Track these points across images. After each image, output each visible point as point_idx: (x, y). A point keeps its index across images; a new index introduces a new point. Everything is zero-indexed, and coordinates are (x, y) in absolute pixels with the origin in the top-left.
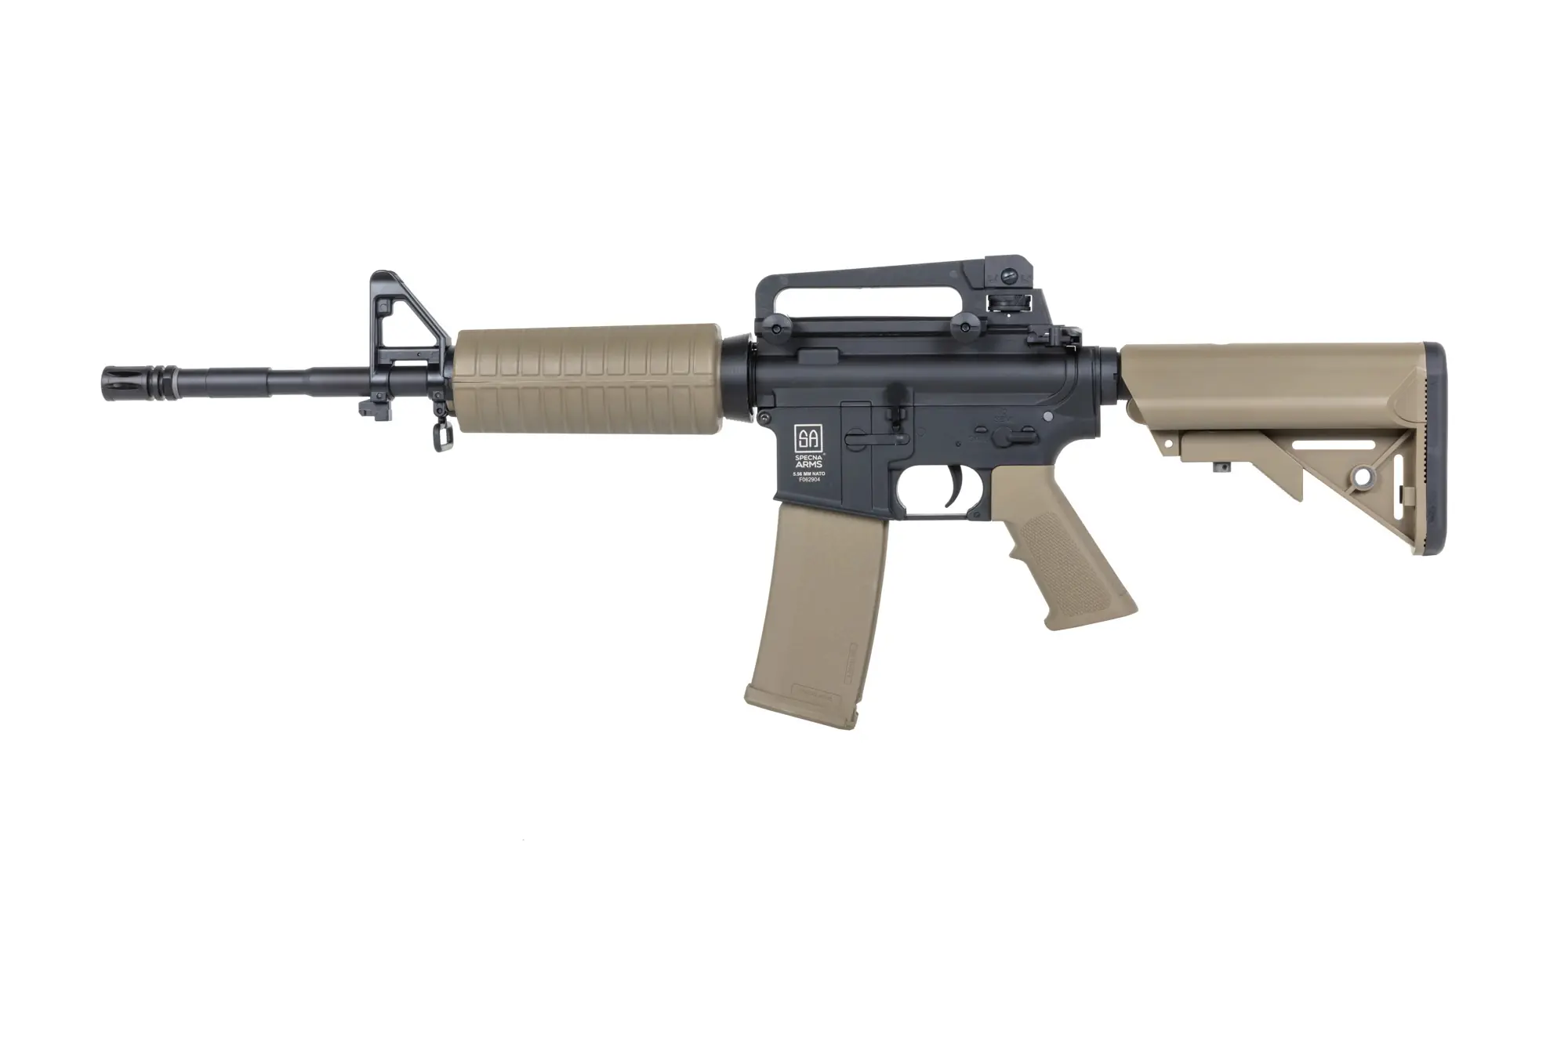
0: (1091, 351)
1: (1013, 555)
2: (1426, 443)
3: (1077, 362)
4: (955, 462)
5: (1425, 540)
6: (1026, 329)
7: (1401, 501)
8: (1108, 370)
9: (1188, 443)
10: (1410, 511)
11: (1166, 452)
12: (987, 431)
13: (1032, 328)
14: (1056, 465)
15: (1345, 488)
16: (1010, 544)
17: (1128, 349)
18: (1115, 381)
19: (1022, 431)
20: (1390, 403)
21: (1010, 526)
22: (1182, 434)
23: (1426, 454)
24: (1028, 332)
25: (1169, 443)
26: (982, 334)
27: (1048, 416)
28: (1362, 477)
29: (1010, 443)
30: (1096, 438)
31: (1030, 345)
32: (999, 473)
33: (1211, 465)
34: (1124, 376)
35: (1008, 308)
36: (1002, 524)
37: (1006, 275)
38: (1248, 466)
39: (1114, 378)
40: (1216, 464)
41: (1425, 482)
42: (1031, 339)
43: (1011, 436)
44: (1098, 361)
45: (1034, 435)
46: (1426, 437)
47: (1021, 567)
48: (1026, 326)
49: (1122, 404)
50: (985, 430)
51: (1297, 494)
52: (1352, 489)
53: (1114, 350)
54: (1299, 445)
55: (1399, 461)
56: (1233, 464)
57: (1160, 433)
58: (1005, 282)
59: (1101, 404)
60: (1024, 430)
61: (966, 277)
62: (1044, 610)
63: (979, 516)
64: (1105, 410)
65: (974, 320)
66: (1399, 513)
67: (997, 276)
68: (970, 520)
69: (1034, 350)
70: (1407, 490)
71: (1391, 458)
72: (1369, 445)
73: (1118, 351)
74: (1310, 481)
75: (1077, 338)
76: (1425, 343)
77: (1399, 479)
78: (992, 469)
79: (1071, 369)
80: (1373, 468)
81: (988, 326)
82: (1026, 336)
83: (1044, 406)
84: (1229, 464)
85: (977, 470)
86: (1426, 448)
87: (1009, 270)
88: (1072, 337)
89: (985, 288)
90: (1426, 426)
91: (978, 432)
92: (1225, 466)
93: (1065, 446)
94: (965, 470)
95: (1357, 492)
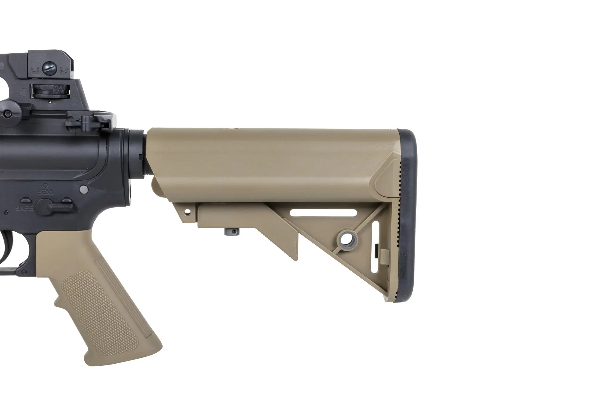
0: (121, 134)
1: (58, 304)
2: (399, 214)
3: (107, 143)
4: (6, 228)
5: (397, 293)
6: (65, 114)
7: (376, 256)
8: (135, 150)
9: (203, 213)
10: (384, 268)
11: (185, 219)
12: (31, 202)
13: (70, 113)
14: (93, 228)
15: (332, 249)
16: (55, 295)
17: (153, 131)
18: (141, 161)
19: (62, 203)
20: (372, 182)
21: (54, 282)
22: (197, 205)
23: (399, 223)
24: (66, 117)
25: (188, 211)
26: (24, 119)
27: (84, 189)
28: (346, 239)
29: (50, 213)
30: (127, 207)
31: (67, 127)
32: (42, 237)
33: (223, 230)
34: (148, 157)
35: (51, 96)
36: (47, 280)
37: (47, 67)
38: (254, 232)
39: (140, 158)
40: (227, 230)
41: (398, 246)
42: (69, 123)
43: (50, 206)
44: (126, 145)
45: (71, 206)
46: (399, 210)
47: (64, 314)
48: (65, 111)
49: (148, 178)
50: (29, 201)
51: (293, 254)
52: (338, 250)
53: (142, 131)
54: (295, 213)
55: (376, 226)
56: (241, 230)
57: (180, 205)
58: (46, 73)
59: (130, 178)
60: (63, 201)
61: (11, 67)
62: (85, 349)
63: (26, 272)
64: (134, 183)
65: (16, 108)
66: (375, 268)
67: (38, 68)
68: (18, 276)
69: (72, 133)
70: (382, 251)
71: (370, 225)
72: (352, 213)
73: (145, 133)
74: (303, 242)
75: (108, 124)
76: (399, 130)
77: (375, 239)
78: (37, 234)
79: (103, 149)
80: (355, 232)
81: (31, 112)
82: (65, 120)
83: (82, 181)
84: (238, 229)
85: (25, 234)
86: (399, 219)
87: (49, 63)
88: (102, 124)
89: (29, 78)
90: (400, 201)
91: (23, 203)
92: (235, 231)
93: (100, 213)
94: (15, 234)
95: (341, 252)
